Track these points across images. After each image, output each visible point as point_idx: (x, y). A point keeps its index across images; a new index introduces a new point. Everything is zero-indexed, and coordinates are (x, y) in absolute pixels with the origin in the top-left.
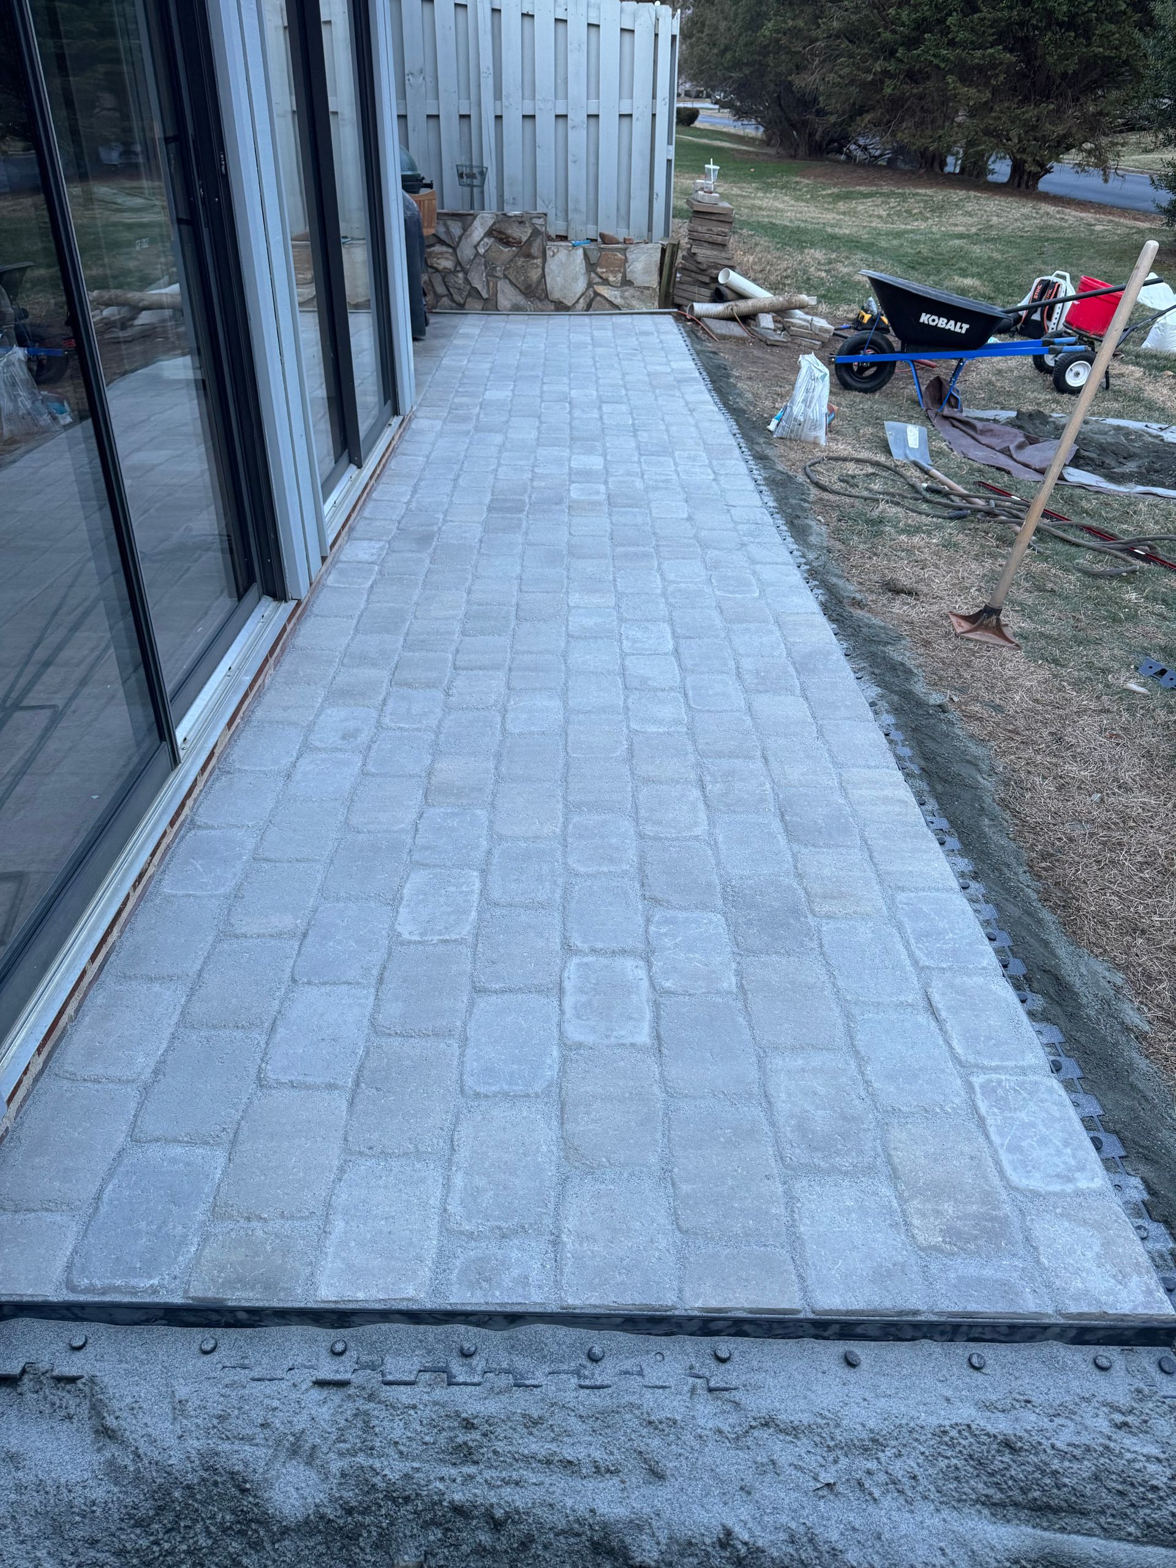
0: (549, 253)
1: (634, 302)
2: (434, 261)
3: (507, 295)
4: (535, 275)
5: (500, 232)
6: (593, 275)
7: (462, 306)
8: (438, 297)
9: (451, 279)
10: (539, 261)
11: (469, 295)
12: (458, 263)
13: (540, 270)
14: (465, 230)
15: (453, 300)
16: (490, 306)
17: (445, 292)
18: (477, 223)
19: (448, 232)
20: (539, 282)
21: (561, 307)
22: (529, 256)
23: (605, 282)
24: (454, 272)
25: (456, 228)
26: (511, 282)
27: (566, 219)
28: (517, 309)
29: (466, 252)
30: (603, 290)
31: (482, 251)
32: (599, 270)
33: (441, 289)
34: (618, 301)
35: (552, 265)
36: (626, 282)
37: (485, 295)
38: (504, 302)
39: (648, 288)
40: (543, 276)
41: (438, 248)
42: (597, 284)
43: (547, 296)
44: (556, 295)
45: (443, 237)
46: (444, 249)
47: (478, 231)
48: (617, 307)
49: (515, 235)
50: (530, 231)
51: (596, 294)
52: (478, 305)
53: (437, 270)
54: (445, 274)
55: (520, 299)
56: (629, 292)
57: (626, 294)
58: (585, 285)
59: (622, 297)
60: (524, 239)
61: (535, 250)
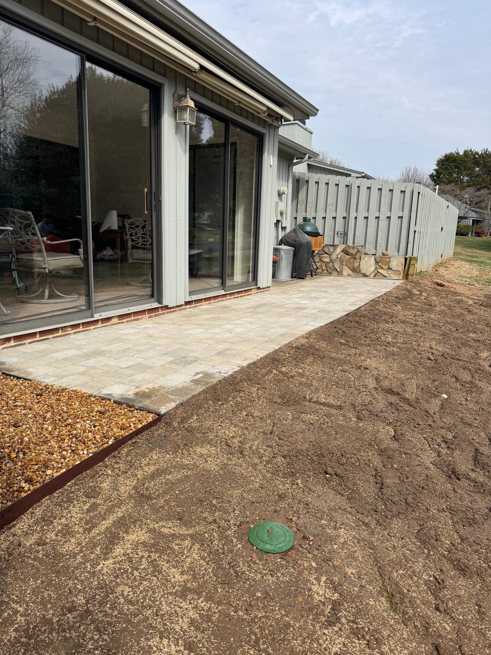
0: (362, 258)
1: (392, 275)
2: (323, 259)
3: (347, 271)
4: (356, 265)
5: (346, 251)
6: (377, 266)
7: (330, 273)
8: (323, 270)
9: (328, 265)
10: (358, 260)
11: (333, 270)
12: (331, 260)
13: (358, 263)
14: (334, 250)
15: (328, 272)
16: (340, 273)
17: (326, 269)
18: (338, 248)
19: (329, 250)
20: (358, 267)
21: (365, 275)
22: (355, 259)
23: (382, 268)
24: (329, 263)
25: (331, 249)
26: (348, 267)
27: (376, 249)
28: (349, 275)
29: (334, 256)
30: (380, 271)
31: (339, 256)
32: (380, 264)
33: (324, 268)
34: (386, 275)
35: (363, 262)
36: (390, 269)
37: (339, 270)
38: (345, 273)
39: (398, 271)
40: (359, 265)
41: (325, 255)
42: (379, 268)
43: (360, 272)
44: (363, 271)
45: (327, 252)
46: (327, 255)
47: (339, 250)
48: (386, 277)
49: (351, 252)
50: (356, 251)
51: (378, 272)
52: (336, 273)
53: (324, 262)
54: (326, 263)
55: (351, 272)
56: (390, 272)
57: (389, 272)
58: (374, 269)
59: (387, 273)
60: (354, 253)
61: (357, 257)
